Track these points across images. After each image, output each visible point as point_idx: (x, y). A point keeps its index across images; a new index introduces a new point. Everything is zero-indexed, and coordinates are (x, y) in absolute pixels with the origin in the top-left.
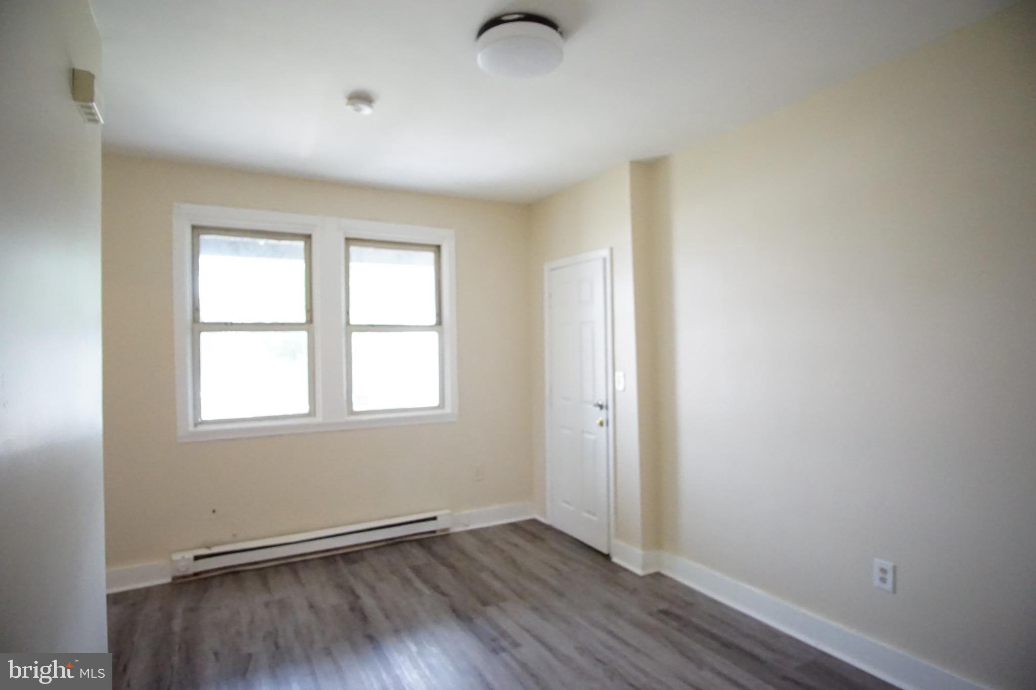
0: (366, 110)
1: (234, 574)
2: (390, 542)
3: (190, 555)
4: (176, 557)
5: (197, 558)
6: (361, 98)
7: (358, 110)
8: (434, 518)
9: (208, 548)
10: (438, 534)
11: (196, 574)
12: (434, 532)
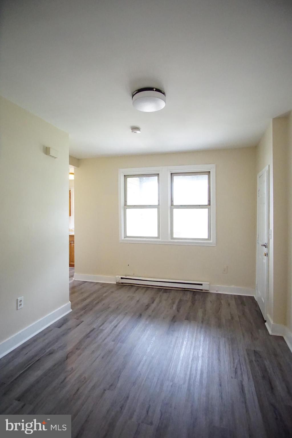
0: (138, 132)
2: (184, 289)
3: (120, 277)
4: (117, 277)
5: (122, 278)
6: (135, 129)
8: (201, 285)
9: (126, 276)
10: (204, 291)
11: (122, 283)
12: (202, 290)
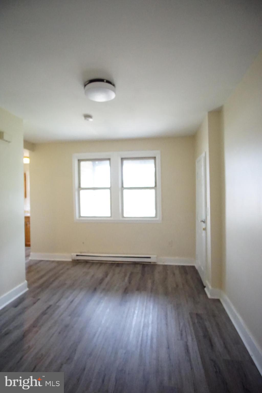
0: (91, 120)
1: (86, 262)
2: (134, 263)
3: (75, 254)
4: (73, 254)
5: (77, 255)
6: (87, 116)
7: (88, 120)
8: (150, 258)
9: (81, 253)
10: (152, 264)
11: (78, 260)
12: (150, 262)
